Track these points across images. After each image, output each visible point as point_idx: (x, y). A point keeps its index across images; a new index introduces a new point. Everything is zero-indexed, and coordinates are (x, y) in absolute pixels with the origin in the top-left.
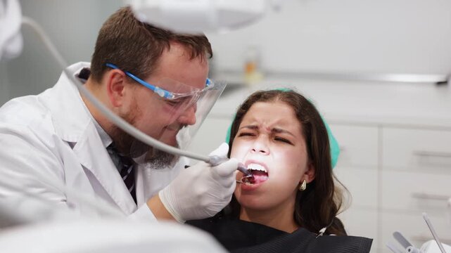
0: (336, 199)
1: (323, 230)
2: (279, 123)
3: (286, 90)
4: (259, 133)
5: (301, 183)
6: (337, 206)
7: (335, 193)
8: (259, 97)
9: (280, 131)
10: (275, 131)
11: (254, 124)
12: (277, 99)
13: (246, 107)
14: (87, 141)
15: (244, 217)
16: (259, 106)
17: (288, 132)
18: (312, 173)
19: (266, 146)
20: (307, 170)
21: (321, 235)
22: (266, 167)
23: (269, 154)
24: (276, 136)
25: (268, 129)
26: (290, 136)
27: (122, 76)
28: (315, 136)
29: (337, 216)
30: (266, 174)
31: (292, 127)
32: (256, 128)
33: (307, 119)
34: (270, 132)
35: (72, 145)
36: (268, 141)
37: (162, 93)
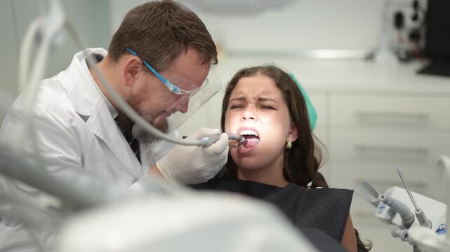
0: (316, 155)
1: (310, 184)
2: (264, 93)
3: (265, 65)
4: (247, 103)
5: (287, 143)
6: (318, 161)
7: (315, 149)
8: (244, 73)
9: (265, 100)
10: (260, 99)
11: (241, 96)
12: (259, 72)
13: (234, 83)
14: (99, 115)
15: (241, 177)
16: (244, 81)
17: (272, 100)
18: (295, 133)
19: (254, 113)
20: (291, 131)
21: (309, 188)
22: (256, 132)
23: (257, 120)
24: (262, 105)
25: (254, 99)
26: (274, 103)
27: (139, 63)
28: (294, 101)
29: (319, 171)
30: (258, 137)
31: (275, 95)
32: (243, 99)
33: (286, 88)
34: (256, 101)
35: (85, 118)
36: (255, 110)
37: (171, 87)
